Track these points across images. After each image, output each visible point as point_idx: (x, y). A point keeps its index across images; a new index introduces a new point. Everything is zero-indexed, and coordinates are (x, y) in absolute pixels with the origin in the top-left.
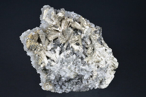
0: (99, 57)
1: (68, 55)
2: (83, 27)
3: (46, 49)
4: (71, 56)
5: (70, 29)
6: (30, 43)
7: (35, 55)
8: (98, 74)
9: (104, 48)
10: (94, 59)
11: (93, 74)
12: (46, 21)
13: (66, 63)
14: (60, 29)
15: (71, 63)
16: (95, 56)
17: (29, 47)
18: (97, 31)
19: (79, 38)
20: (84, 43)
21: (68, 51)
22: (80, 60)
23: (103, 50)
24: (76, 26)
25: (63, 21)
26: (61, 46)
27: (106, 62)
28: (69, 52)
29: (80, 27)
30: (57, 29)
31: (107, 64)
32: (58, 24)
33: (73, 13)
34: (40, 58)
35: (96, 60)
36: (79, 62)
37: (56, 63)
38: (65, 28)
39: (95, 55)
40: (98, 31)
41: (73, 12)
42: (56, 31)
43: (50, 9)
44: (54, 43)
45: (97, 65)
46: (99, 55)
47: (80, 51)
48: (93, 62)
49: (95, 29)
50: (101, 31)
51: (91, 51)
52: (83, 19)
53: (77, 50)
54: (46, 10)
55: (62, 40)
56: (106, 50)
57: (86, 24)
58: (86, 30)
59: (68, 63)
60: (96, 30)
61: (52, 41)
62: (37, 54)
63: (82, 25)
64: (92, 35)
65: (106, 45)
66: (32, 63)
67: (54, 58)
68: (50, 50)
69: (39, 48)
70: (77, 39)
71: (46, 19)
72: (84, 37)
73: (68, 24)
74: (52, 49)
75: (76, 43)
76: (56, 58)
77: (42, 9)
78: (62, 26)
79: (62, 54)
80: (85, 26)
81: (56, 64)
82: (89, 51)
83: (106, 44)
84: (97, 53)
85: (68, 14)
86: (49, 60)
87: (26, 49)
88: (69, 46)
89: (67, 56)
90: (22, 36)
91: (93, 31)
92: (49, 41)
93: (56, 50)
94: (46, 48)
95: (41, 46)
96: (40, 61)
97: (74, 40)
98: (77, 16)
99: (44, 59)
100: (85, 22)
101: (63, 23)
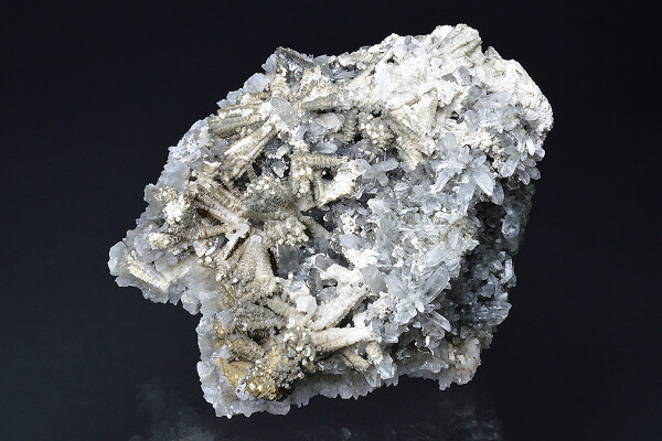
0: (417, 101)
2: (257, 125)
3: (308, 317)
4: (369, 221)
5: (258, 188)
8: (488, 130)
9: (382, 67)
10: (421, 124)
11: (482, 147)
12: (176, 281)
13: (398, 252)
14: (235, 231)
16: (408, 119)
18: (289, 73)
19: (304, 159)
20: (331, 147)
21: (344, 227)
22: (400, 187)
23: (391, 72)
24: (246, 158)
26: (311, 251)
27: (449, 77)
28: (347, 221)
29: (256, 142)
30: (231, 244)
31: (456, 75)
32: (210, 233)
33: (174, 152)
35: (428, 118)
36: (410, 192)
37: (382, 294)
38: (239, 209)
39: (404, 118)
40: (293, 67)
41: (171, 149)
42: (238, 251)
43: (130, 248)
44: (291, 276)
45: (447, 118)
46: (410, 97)
47: (359, 174)
48: (430, 135)
49: (280, 78)
51: (381, 127)
52: (223, 114)
53: (352, 188)
54: (129, 265)
56: (391, 60)
57: (250, 111)
58: (275, 118)
59: (398, 241)
60: (284, 74)
61: (278, 279)
63: (249, 131)
64: (307, 99)
65: (365, 54)
66: (345, 397)
67: (360, 295)
68: (318, 302)
69: (299, 349)
70: (310, 170)
72: (305, 137)
73: (225, 187)
74: (313, 292)
75: (319, 181)
76: (360, 285)
77: (120, 283)
78: (222, 218)
79: (350, 254)
80: (255, 119)
81: (385, 295)
82: (375, 136)
83: (362, 51)
84: (397, 105)
85: (177, 174)
86: (359, 319)
88: (323, 213)
89: (363, 234)
90: (219, 405)
91: (287, 91)
92: (278, 293)
93: (323, 277)
94: (305, 318)
95: (293, 338)
96: (351, 358)
97: (307, 186)
98: (196, 138)
99: (352, 341)
100: (238, 111)
101: (211, 210)
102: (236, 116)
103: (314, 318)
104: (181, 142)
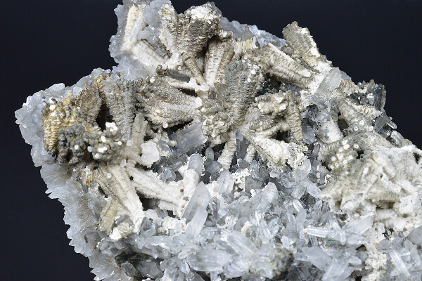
0: (392, 180)
1: (240, 190)
2: (305, 65)
3: (138, 159)
4: (252, 191)
6: (62, 121)
7: (86, 189)
8: (389, 262)
9: (408, 149)
10: (369, 185)
11: (368, 261)
12: (135, 58)
13: (231, 221)
14: (199, 84)
15: (259, 216)
16: (371, 171)
17: (56, 145)
18: (364, 95)
19: (291, 103)
20: (311, 138)
22: (297, 205)
24: (272, 62)
25: (212, 51)
29: (291, 67)
30: (185, 85)
32: (188, 62)
33: (253, 29)
34: (109, 204)
35: (378, 193)
36: (295, 214)
37: (183, 221)
38: (221, 79)
39: (370, 168)
40: (371, 97)
44: (173, 142)
45: (384, 221)
46: (391, 171)
47: (295, 167)
48: (362, 200)
49: (356, 88)
50: (381, 95)
51: (351, 158)
52: (304, 31)
53: (279, 163)
54: (136, 6)
55: (212, 117)
56: (417, 156)
57: (317, 56)
58: (319, 78)
60: (361, 91)
62: (91, 183)
63: (298, 60)
66: (69, 234)
67: (175, 201)
68: (155, 168)
69: (103, 139)
70: (283, 107)
71: (136, 50)
72: (312, 107)
74: (164, 160)
75: (275, 129)
76: (186, 199)
77: (118, 10)
78: (208, 72)
80: (312, 62)
81: (184, 224)
82: (340, 157)
84: (380, 161)
87: (44, 153)
88: (243, 157)
89: (237, 194)
91: (347, 91)
92: (153, 127)
93: (182, 170)
94: (136, 155)
95: (111, 130)
96: (110, 212)
97: (267, 110)
99: (127, 204)
100: (314, 44)
101: (212, 59)
102: (309, 43)
103: (138, 166)
104: (264, 32)
